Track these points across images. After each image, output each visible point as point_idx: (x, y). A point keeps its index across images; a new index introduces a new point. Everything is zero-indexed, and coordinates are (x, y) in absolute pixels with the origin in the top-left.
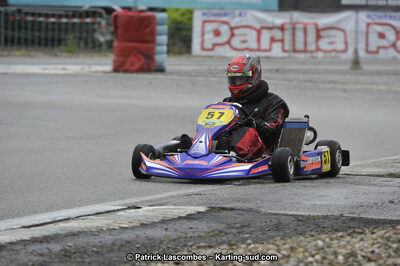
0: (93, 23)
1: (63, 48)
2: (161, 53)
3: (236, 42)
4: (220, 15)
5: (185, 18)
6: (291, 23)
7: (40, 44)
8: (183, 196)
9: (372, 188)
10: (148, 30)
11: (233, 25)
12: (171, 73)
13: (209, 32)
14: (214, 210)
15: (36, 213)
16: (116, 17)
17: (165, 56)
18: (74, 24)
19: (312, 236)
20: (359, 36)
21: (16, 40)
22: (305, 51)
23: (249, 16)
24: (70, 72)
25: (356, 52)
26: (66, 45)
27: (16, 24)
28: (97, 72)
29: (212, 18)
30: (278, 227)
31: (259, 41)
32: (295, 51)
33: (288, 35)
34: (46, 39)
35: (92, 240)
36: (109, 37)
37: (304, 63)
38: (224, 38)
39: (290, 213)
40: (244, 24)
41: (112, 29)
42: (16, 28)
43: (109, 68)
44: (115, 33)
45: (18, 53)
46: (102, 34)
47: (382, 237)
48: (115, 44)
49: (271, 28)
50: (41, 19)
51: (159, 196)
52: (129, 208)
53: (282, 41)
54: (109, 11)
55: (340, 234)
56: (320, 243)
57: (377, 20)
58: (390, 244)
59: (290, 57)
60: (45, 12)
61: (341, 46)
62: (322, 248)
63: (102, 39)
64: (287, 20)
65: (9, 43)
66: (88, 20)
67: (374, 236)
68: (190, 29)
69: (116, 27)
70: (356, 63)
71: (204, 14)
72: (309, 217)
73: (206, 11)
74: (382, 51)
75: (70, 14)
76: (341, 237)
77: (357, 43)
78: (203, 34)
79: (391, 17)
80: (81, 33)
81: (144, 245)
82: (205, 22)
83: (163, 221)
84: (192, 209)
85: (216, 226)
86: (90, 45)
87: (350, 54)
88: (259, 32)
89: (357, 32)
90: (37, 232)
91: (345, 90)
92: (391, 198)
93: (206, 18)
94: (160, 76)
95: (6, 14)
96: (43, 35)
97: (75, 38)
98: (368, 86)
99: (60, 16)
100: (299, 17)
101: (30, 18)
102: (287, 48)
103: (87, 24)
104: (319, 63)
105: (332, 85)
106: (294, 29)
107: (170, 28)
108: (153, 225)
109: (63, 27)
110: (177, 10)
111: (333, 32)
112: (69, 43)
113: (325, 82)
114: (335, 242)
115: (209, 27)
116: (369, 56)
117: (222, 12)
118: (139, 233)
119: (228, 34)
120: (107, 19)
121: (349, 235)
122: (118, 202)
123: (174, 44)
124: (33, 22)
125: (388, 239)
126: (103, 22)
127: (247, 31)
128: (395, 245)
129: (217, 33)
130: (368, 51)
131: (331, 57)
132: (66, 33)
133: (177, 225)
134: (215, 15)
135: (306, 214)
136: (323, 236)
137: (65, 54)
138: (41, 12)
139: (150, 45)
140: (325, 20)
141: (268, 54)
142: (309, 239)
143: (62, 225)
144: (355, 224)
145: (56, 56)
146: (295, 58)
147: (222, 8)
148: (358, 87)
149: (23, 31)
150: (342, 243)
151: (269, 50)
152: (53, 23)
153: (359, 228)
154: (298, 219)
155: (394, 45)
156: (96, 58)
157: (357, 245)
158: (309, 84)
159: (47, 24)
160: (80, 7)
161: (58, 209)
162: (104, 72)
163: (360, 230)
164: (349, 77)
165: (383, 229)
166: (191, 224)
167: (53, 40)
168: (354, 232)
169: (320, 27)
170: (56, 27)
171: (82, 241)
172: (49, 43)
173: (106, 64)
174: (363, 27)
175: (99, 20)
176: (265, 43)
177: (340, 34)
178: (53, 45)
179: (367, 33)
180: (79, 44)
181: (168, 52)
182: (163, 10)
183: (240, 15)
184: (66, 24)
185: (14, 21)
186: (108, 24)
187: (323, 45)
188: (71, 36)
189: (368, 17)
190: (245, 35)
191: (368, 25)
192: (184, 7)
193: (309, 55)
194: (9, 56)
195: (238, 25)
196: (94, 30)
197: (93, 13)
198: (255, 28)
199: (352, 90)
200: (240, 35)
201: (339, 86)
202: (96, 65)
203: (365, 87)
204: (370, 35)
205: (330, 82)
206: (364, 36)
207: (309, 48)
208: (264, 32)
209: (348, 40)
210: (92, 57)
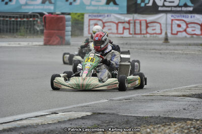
0: (34, 21)
1: (19, 34)
2: (68, 36)
4: (98, 16)
5: (80, 18)
6: (133, 20)
7: (7, 32)
8: (79, 107)
9: (174, 102)
10: (61, 24)
11: (104, 21)
12: (73, 45)
13: (92, 25)
14: (95, 114)
15: (5, 116)
16: (45, 17)
17: (70, 37)
18: (24, 21)
19: (144, 127)
20: (168, 26)
22: (141, 34)
23: (112, 17)
24: (22, 45)
25: (166, 34)
26: (20, 32)
28: (36, 45)
29: (94, 18)
30: (127, 122)
31: (117, 29)
32: (135, 34)
33: (132, 26)
34: (10, 29)
35: (33, 130)
36: (42, 28)
37: (140, 40)
39: (134, 115)
40: (109, 20)
41: (43, 24)
43: (42, 43)
44: (44, 26)
46: (38, 26)
47: (180, 127)
48: (45, 31)
49: (123, 23)
50: (7, 19)
51: (67, 107)
52: (52, 113)
53: (129, 29)
54: (42, 14)
55: (159, 125)
56: (148, 130)
57: (177, 18)
58: (183, 130)
59: (132, 37)
60: (9, 15)
61: (159, 31)
62: (150, 133)
63: (38, 29)
64: (132, 18)
66: (31, 19)
67: (176, 126)
68: (83, 23)
69: (45, 23)
70: (166, 40)
71: (89, 16)
72: (143, 117)
73: (91, 14)
74: (179, 33)
75: (22, 16)
76: (159, 127)
77: (166, 30)
78: (89, 26)
79: (183, 16)
80: (28, 26)
81: (60, 132)
82: (90, 20)
83: (70, 120)
84: (84, 114)
85: (96, 122)
86: (32, 32)
87: (163, 34)
88: (117, 25)
89: (166, 24)
90: (6, 126)
91: (161, 53)
92: (184, 107)
93: (90, 18)
94: (68, 47)
96: (8, 27)
97: (25, 28)
98: (173, 51)
99: (17, 18)
100: (137, 17)
102: (131, 32)
103: (31, 21)
104: (148, 40)
105: (154, 51)
106: (135, 23)
107: (72, 23)
108: (64, 122)
109: (19, 23)
110: (76, 14)
111: (155, 24)
112: (22, 31)
113: (150, 49)
114: (156, 129)
115: (92, 22)
116: (172, 36)
117: (99, 14)
118: (57, 126)
119: (102, 25)
120: (41, 19)
121: (163, 126)
122: (47, 111)
124: (3, 20)
125: (183, 128)
126: (39, 20)
127: (111, 24)
128: (186, 131)
130: (172, 34)
131: (154, 37)
132: (20, 26)
133: (76, 122)
134: (95, 16)
135: (142, 116)
136: (150, 127)
137: (20, 36)
138: (7, 15)
139: (63, 32)
140: (150, 18)
141: (122, 35)
142: (143, 128)
143: (18, 122)
144: (167, 121)
145: (15, 37)
146: (136, 37)
147: (99, 13)
148: (167, 51)
150: (160, 130)
151: (123, 34)
152: (13, 21)
153: (168, 122)
154: (138, 118)
155: (185, 31)
156: (36, 38)
157: (167, 131)
158: (142, 50)
159: (10, 21)
160: (28, 13)
161: (17, 114)
162: (40, 45)
163: (168, 124)
164: (162, 47)
165: (180, 123)
166: (84, 121)
167: (13, 29)
168: (166, 124)
169: (148, 22)
170: (15, 23)
171: (28, 130)
172: (12, 31)
173: (40, 42)
174: (170, 22)
175: (36, 19)
176: (120, 30)
177: (158, 25)
178: (13, 32)
179: (172, 25)
180: (27, 31)
181: (72, 35)
182: (69, 14)
183: (108, 16)
184: (20, 21)
186: (41, 21)
187: (150, 30)
188: (22, 28)
189: (172, 16)
190: (110, 26)
192: (79, 12)
193: (142, 36)
195: (107, 21)
196: (34, 24)
197: (33, 16)
198: (115, 23)
199: (164, 53)
200: (108, 26)
201: (158, 51)
202: (35, 42)
203: (171, 51)
204: (173, 26)
205: (153, 49)
206: (170, 26)
207: (142, 32)
208: (120, 24)
209: (162, 28)
210: (33, 37)
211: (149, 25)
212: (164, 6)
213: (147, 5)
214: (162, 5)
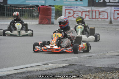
0: (33, 10)
1: (24, 17)
2: (53, 19)
3: (75, 16)
4: (70, 7)
5: (60, 9)
6: (91, 10)
8: (61, 61)
10: (49, 12)
11: (74, 10)
12: (56, 25)
13: (67, 13)
16: (39, 8)
17: (54, 19)
18: (27, 10)
20: (112, 14)
21: (10, 15)
22: (96, 18)
23: (79, 8)
25: (111, 19)
26: (25, 16)
27: (10, 10)
28: (34, 24)
29: (68, 9)
31: (82, 15)
32: (92, 18)
33: (90, 13)
36: (37, 14)
37: (95, 22)
38: (72, 14)
40: (77, 10)
41: (38, 11)
42: (10, 11)
43: (38, 23)
44: (39, 13)
45: (11, 18)
46: (35, 13)
48: (39, 16)
49: (85, 12)
50: (17, 8)
51: (54, 61)
53: (89, 15)
54: (37, 6)
55: (109, 72)
57: (117, 10)
59: (91, 20)
61: (107, 17)
63: (35, 14)
64: (90, 9)
65: (8, 15)
66: (31, 9)
68: (61, 12)
70: (111, 22)
71: (66, 7)
73: (66, 6)
74: (118, 19)
75: (26, 7)
77: (111, 16)
78: (65, 13)
80: (29, 12)
82: (66, 10)
84: (64, 65)
86: (31, 16)
87: (109, 19)
88: (82, 13)
89: (111, 13)
91: (108, 30)
93: (66, 8)
94: (53, 25)
95: (7, 7)
97: (27, 14)
99: (23, 8)
101: (14, 8)
102: (90, 17)
103: (31, 10)
104: (100, 22)
105: (104, 29)
106: (92, 12)
107: (55, 11)
109: (24, 11)
110: (58, 6)
111: (104, 13)
112: (26, 15)
113: (102, 28)
115: (67, 11)
116: (114, 20)
117: (71, 6)
119: (73, 13)
120: (37, 9)
121: (111, 73)
123: (57, 16)
124: (15, 9)
127: (78, 12)
129: (69, 13)
130: (114, 19)
131: (103, 20)
132: (25, 13)
134: (69, 8)
138: (17, 6)
139: (50, 16)
140: (101, 9)
144: (113, 70)
146: (93, 20)
148: (111, 29)
149: (12, 12)
151: (85, 18)
152: (21, 10)
154: (96, 68)
156: (34, 20)
157: (114, 76)
159: (19, 9)
160: (29, 5)
162: (36, 24)
164: (108, 26)
168: (113, 72)
169: (100, 11)
170: (22, 11)
175: (34, 9)
176: (84, 16)
177: (106, 13)
180: (28, 16)
181: (55, 18)
182: (53, 6)
183: (76, 7)
184: (25, 10)
185: (9, 9)
187: (101, 16)
189: (114, 8)
190: (78, 13)
191: (114, 11)
192: (59, 5)
193: (97, 20)
194: (8, 19)
195: (76, 10)
196: (33, 12)
197: (32, 7)
198: (81, 12)
199: (110, 30)
200: (76, 14)
201: (106, 29)
202: (34, 22)
203: (114, 29)
204: (115, 14)
205: (103, 28)
206: (113, 14)
207: (97, 18)
208: (83, 13)
209: (108, 15)
210: (32, 20)
211: (101, 13)
212: (110, 2)
213: (100, 1)
214: (108, 1)
